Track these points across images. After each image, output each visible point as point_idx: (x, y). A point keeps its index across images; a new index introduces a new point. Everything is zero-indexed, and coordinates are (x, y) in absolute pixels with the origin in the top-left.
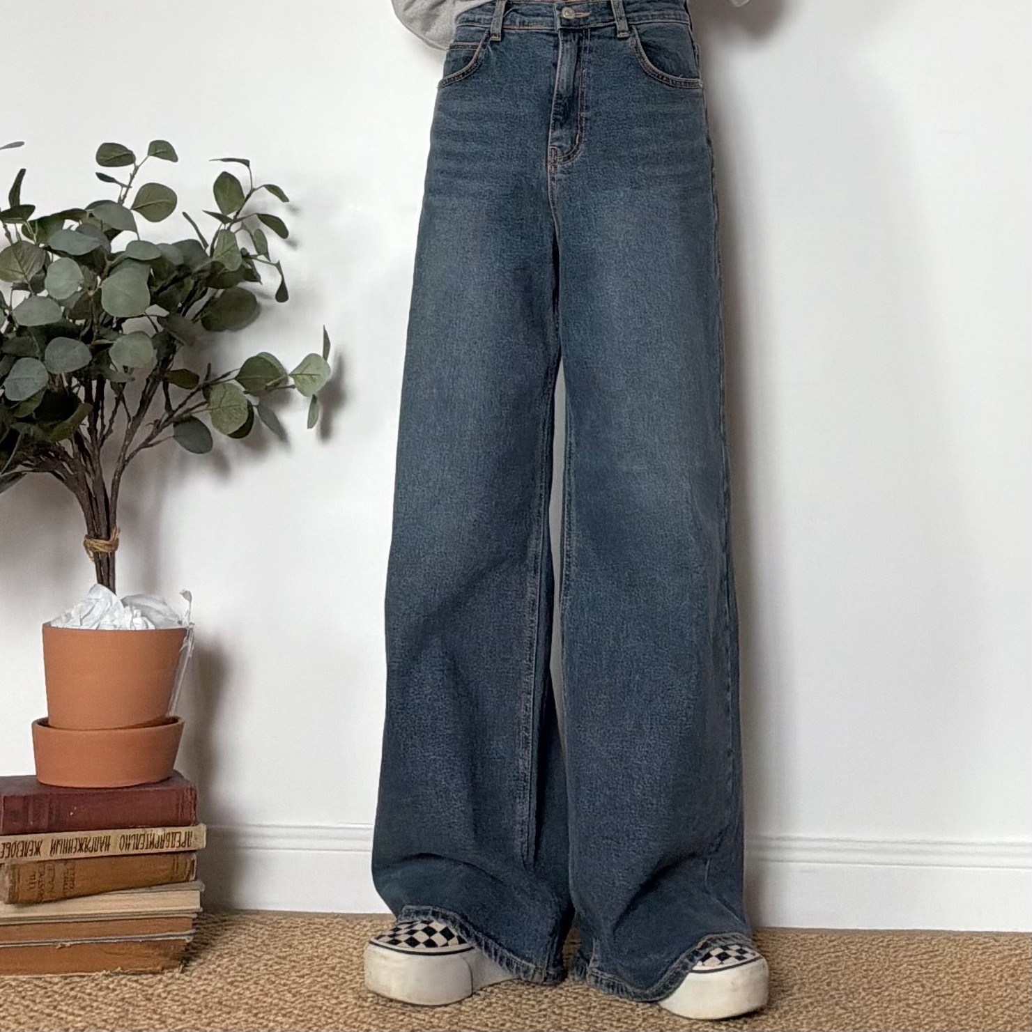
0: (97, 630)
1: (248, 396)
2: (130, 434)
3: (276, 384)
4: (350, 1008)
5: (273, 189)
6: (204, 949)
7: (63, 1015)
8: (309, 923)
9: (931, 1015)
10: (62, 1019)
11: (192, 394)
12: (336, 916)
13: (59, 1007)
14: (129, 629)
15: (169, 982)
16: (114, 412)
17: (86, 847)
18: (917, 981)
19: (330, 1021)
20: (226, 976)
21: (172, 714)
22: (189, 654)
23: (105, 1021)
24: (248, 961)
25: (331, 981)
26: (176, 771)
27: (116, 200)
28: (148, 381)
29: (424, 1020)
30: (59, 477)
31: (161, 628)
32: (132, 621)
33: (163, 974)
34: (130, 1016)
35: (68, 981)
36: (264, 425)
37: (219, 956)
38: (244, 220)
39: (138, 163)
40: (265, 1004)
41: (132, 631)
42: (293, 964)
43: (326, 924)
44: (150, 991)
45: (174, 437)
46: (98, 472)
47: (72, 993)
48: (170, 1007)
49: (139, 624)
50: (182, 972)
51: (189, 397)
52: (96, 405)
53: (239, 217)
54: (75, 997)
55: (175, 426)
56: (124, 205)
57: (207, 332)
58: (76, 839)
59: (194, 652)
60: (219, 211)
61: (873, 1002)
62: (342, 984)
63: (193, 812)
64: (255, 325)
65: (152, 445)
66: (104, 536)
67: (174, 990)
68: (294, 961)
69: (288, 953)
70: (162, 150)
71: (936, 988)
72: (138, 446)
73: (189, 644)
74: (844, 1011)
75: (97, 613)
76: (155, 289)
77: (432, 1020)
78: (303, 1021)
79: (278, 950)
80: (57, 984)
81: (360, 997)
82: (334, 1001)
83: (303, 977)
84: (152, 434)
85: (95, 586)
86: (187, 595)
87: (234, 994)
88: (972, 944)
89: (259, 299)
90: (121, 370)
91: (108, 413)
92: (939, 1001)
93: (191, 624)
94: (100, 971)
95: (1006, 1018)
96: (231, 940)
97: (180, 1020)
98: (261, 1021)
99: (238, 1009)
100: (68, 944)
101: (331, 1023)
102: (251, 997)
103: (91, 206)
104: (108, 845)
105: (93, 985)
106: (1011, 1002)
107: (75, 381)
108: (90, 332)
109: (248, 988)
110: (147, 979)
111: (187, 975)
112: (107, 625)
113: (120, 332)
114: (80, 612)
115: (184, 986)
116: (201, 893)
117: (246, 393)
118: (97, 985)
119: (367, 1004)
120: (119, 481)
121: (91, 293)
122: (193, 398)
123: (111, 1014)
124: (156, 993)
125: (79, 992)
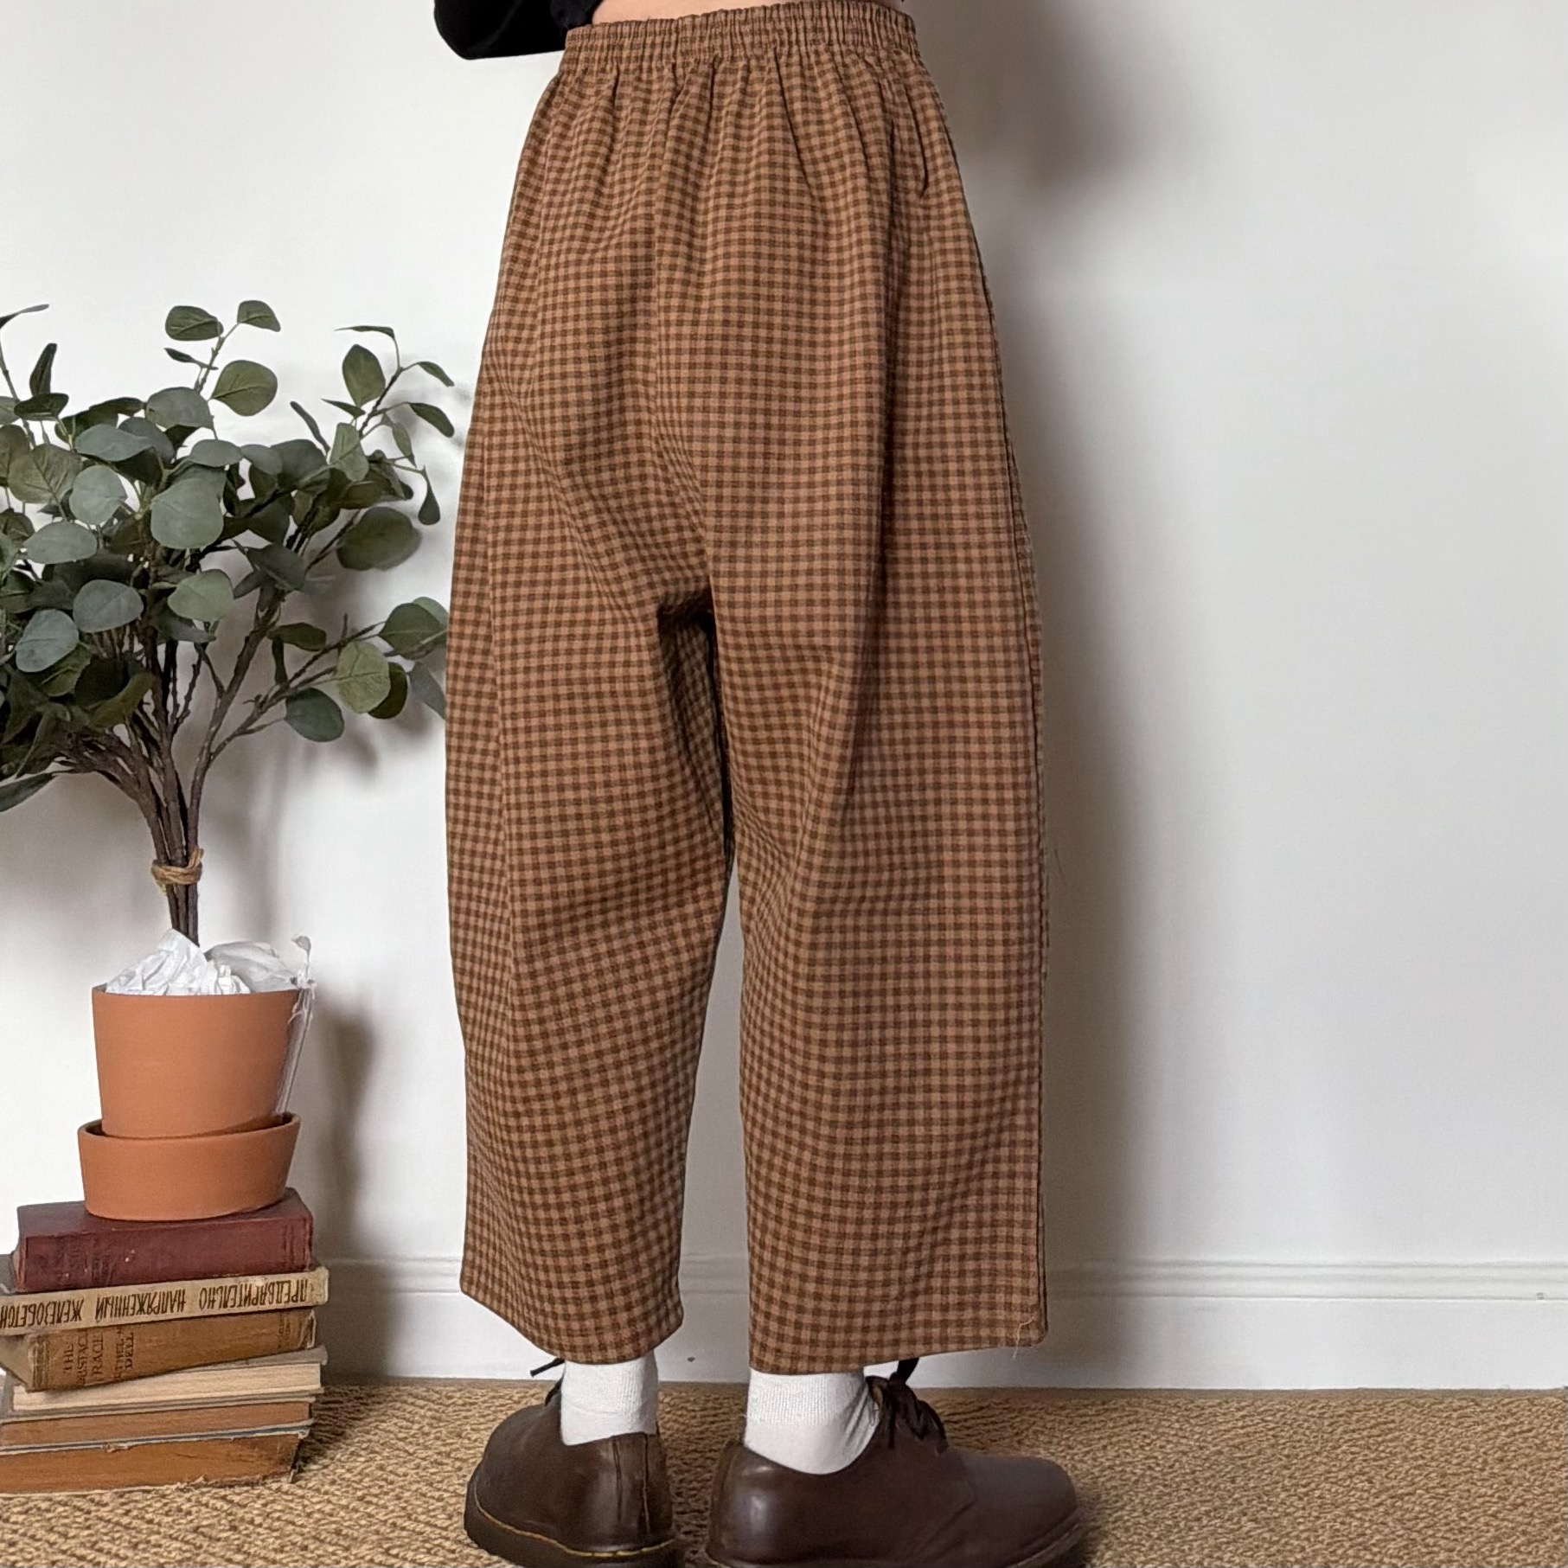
0: (164, 996)
2: (219, 716)
5: (432, 368)
6: (335, 1442)
11: (317, 656)
14: (212, 993)
15: (271, 1498)
16: (192, 685)
17: (150, 1305)
20: (357, 1486)
21: (283, 1109)
22: (306, 1024)
24: (393, 1461)
26: (289, 1190)
27: (191, 387)
28: (247, 639)
30: (110, 777)
31: (261, 990)
32: (216, 982)
33: (264, 1485)
35: (121, 1500)
38: (388, 412)
39: (223, 334)
40: (404, 1533)
41: (216, 996)
45: (286, 719)
46: (169, 770)
47: (125, 1520)
48: (263, 1541)
49: (228, 986)
50: (293, 1482)
51: (310, 663)
53: (379, 407)
54: (127, 1527)
55: (289, 701)
56: (202, 393)
57: (343, 571)
58: (135, 1295)
60: (348, 400)
63: (307, 1251)
65: (252, 731)
66: (179, 862)
67: (276, 1511)
70: (257, 314)
72: (230, 732)
73: (303, 1011)
75: (166, 972)
79: (440, 1443)
80: (106, 1505)
84: (251, 716)
85: (168, 931)
86: (303, 942)
87: (362, 1516)
93: (309, 981)
94: (170, 1483)
96: (376, 1427)
100: (125, 1446)
103: (154, 398)
104: (182, 1302)
105: (158, 1505)
109: (384, 1507)
110: (239, 1494)
111: (299, 1487)
112: (179, 989)
114: (145, 970)
115: (291, 1505)
118: (165, 1505)
120: (202, 781)
122: (315, 663)
124: (248, 1517)
125: (136, 1517)
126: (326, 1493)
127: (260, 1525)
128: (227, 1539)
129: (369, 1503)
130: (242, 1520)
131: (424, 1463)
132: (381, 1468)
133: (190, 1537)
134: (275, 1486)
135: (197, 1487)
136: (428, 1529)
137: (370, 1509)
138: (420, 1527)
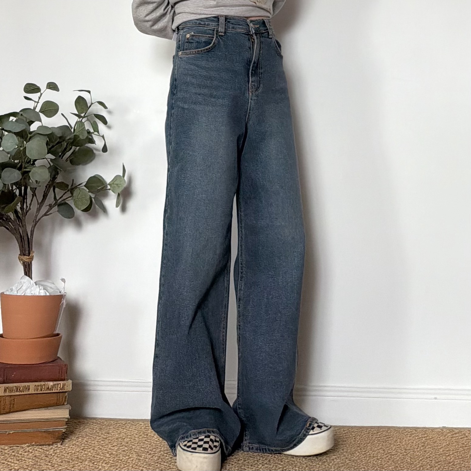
0: (24, 295)
1: (90, 194)
2: (39, 210)
3: (103, 188)
4: (134, 460)
5: (101, 103)
6: (71, 434)
7: (9, 463)
8: (116, 423)
9: (387, 463)
10: (9, 465)
11: (66, 193)
12: (128, 420)
13: (8, 460)
14: (38, 295)
15: (55, 449)
16: (32, 201)
17: (19, 390)
18: (381, 449)
19: (126, 466)
20: (80, 446)
21: (57, 332)
22: (64, 306)
23: (27, 466)
24: (90, 440)
25: (126, 448)
26: (59, 358)
27: (32, 108)
28: (46, 187)
29: (166, 465)
30: (7, 229)
31: (52, 294)
32: (39, 292)
33: (52, 445)
34: (38, 464)
35: (11, 448)
36: (97, 206)
37: (77, 437)
38: (89, 117)
39: (42, 92)
40: (97, 459)
41: (39, 296)
42: (110, 441)
43: (124, 423)
44: (48, 453)
45: (58, 211)
46: (25, 227)
47: (13, 454)
48: (56, 460)
49: (42, 293)
50: (61, 444)
51: (64, 194)
52: (24, 197)
53: (86, 115)
54: (14, 456)
55: (58, 206)
56: (36, 110)
57: (72, 166)
58: (15, 386)
59: (66, 305)
60: (77, 113)
61: (362, 458)
62: (131, 450)
63: (66, 375)
64: (93, 162)
65: (48, 215)
66: (27, 255)
67: (57, 452)
68: (110, 440)
69: (107, 436)
70: (52, 86)
71: (389, 451)
72: (42, 215)
73: (64, 302)
74: (350, 462)
75: (24, 288)
76: (49, 147)
77: (170, 466)
78: (114, 466)
79: (103, 435)
80: (6, 450)
81: (139, 455)
82: (127, 457)
83: (114, 446)
84: (48, 210)
85: (23, 276)
86: (63, 280)
87: (84, 454)
88: (405, 432)
89: (95, 151)
90: (35, 182)
91: (29, 201)
92: (391, 457)
93: (65, 293)
94: (25, 444)
95: (420, 464)
96: (83, 431)
97: (61, 465)
98: (96, 466)
99: (86, 460)
100: (11, 432)
101: (126, 467)
102: (91, 455)
103: (21, 111)
104: (29, 389)
105: (22, 450)
106: (423, 457)
107: (14, 187)
108: (21, 166)
109: (90, 452)
110: (46, 448)
111: (63, 446)
112: (28, 293)
113: (34, 165)
114: (17, 288)
115: (62, 451)
116: (69, 410)
117: (89, 192)
118: (24, 450)
119: (142, 459)
120: (34, 230)
121: (21, 149)
122: (66, 194)
123: (30, 463)
124: (50, 453)
125: (16, 453)
126: (71, 448)
127: (54, 456)
128: (45, 459)
129: (85, 451)
130: (48, 454)
131: (99, 440)
132: (87, 442)
133: (34, 458)
134: (56, 446)
135: (33, 445)
136: (104, 458)
137: (86, 452)
138: (102, 457)
